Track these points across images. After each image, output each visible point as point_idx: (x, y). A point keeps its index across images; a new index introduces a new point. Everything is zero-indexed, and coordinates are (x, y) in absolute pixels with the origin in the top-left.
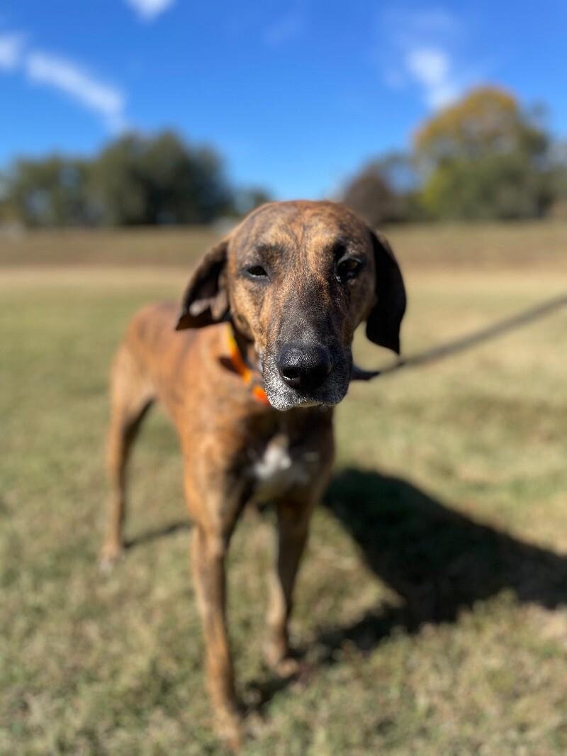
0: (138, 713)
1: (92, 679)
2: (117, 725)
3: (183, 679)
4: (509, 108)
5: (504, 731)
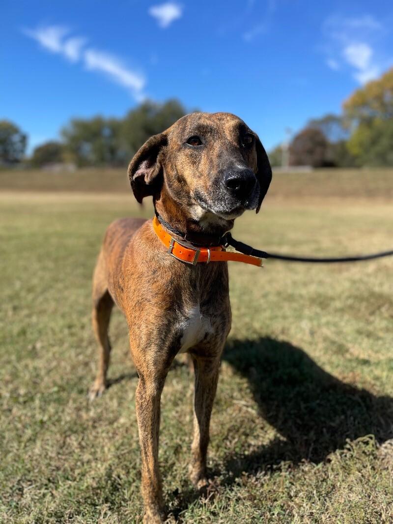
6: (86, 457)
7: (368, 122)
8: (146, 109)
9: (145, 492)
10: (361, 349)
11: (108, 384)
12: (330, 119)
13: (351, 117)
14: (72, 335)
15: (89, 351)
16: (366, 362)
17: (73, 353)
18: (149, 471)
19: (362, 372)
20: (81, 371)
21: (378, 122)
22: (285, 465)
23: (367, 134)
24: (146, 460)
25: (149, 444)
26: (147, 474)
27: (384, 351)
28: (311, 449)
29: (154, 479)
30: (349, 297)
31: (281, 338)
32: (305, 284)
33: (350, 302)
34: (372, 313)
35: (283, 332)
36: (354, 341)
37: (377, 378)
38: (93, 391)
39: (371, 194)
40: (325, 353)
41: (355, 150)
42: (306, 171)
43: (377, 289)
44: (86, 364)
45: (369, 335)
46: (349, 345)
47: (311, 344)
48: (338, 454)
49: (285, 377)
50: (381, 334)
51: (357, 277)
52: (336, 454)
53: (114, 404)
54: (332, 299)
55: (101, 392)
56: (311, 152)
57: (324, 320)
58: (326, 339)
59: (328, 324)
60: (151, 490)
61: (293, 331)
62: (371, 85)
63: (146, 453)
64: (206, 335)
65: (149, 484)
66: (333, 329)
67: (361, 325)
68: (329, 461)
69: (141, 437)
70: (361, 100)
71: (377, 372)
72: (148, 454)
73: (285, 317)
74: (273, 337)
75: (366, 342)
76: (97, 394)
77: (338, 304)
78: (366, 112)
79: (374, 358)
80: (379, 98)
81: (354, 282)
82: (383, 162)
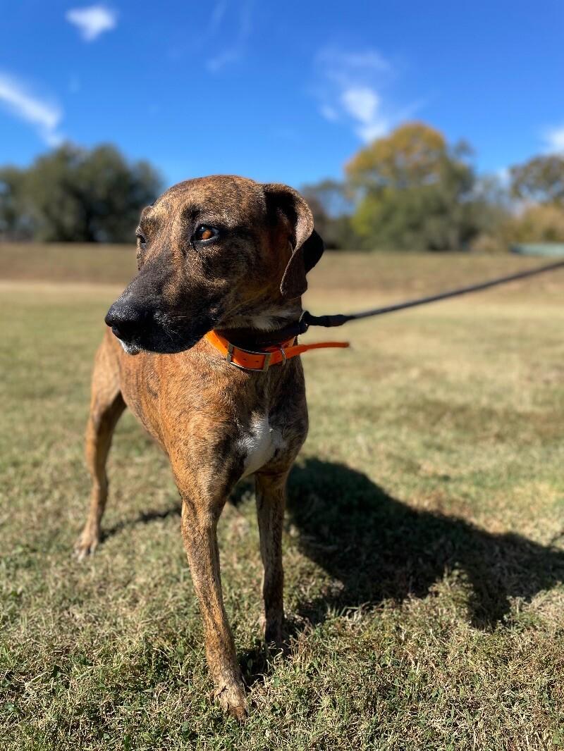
4: (437, 143)
7: (376, 193)
8: (64, 156)
9: (213, 658)
10: (433, 464)
11: (102, 536)
12: (328, 186)
13: (356, 184)
16: (446, 478)
18: (216, 626)
19: (447, 490)
20: (52, 523)
21: (390, 192)
22: (388, 603)
23: (376, 209)
24: (210, 614)
25: (212, 590)
26: (213, 632)
27: (462, 465)
28: (410, 584)
29: (225, 637)
30: (400, 407)
31: (334, 458)
32: (340, 394)
33: (403, 412)
34: (434, 424)
35: (332, 451)
36: (425, 456)
37: (466, 495)
38: (81, 548)
40: (394, 472)
41: (362, 229)
43: (430, 397)
44: (58, 514)
45: (440, 448)
46: (420, 461)
47: (372, 463)
48: (447, 584)
49: (355, 502)
50: (454, 446)
51: (401, 383)
52: (444, 585)
53: (121, 560)
54: (380, 409)
55: (92, 549)
57: (379, 434)
58: (389, 456)
59: (385, 438)
60: (222, 652)
61: (344, 449)
62: (380, 143)
63: (208, 604)
64: (277, 451)
65: (219, 644)
66: (393, 444)
67: (427, 437)
68: (437, 594)
69: (196, 584)
70: (368, 163)
71: (464, 488)
72: (212, 604)
73: (328, 434)
74: (322, 458)
75: (438, 457)
76: (89, 552)
77: (390, 415)
78: (374, 179)
79: (454, 473)
80: (390, 161)
81: (399, 390)
82: (398, 244)
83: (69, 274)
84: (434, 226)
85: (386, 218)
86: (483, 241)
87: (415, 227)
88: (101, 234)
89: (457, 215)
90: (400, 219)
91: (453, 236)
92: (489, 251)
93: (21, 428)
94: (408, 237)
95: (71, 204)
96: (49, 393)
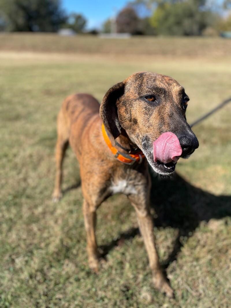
0: (59, 261)
1: (38, 248)
2: (51, 266)
3: (74, 246)
5: (192, 262)
6: (45, 235)
7: (162, 6)
14: (9, 161)
15: (24, 171)
17: (14, 173)
39: (164, 53)
42: (126, 37)
44: (25, 180)
56: (128, 24)
82: (171, 32)
83: (23, 48)
84: (187, 23)
85: (166, 18)
86: (209, 31)
87: (179, 23)
88: (36, 27)
89: (198, 17)
90: (172, 20)
91: (195, 28)
92: (211, 36)
93: (7, 137)
94: (175, 29)
95: (21, 13)
96: (17, 118)
